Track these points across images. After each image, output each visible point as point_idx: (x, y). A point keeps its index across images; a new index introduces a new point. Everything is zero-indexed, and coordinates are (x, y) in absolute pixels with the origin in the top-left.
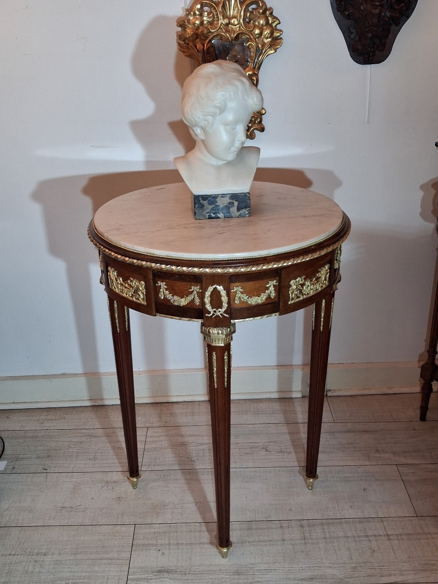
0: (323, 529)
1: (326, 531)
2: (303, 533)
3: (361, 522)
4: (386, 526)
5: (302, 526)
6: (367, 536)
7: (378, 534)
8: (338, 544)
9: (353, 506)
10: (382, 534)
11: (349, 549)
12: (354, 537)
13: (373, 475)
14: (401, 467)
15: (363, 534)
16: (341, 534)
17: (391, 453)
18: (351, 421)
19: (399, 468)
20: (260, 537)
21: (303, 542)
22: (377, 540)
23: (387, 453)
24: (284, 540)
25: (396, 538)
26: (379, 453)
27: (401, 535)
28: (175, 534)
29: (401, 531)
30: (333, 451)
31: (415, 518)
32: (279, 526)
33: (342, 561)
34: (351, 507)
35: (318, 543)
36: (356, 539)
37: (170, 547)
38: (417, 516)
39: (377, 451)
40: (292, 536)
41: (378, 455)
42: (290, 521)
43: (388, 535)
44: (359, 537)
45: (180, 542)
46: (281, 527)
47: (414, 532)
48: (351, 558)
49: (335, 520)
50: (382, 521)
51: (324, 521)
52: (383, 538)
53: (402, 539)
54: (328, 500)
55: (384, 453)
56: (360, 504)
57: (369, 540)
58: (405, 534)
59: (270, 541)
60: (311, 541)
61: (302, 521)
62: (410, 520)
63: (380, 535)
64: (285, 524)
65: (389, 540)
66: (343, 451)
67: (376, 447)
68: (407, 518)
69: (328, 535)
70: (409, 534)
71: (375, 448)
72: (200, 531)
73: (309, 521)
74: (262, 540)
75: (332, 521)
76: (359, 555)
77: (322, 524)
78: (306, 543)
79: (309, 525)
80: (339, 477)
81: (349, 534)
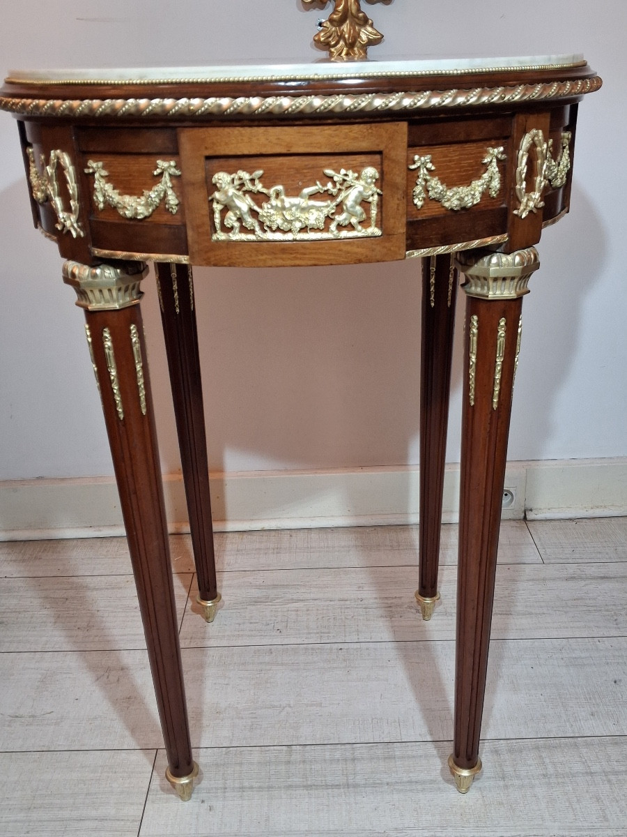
0: (540, 757)
1: (547, 761)
2: (501, 766)
3: (616, 743)
8: (573, 789)
9: (597, 712)
11: (598, 799)
12: (606, 773)
16: (578, 767)
18: (574, 561)
20: (411, 775)
21: (501, 783)
28: (238, 768)
30: (545, 611)
33: (586, 824)
34: (592, 715)
35: (533, 787)
36: (612, 778)
37: (226, 794)
44: (616, 773)
45: (246, 784)
48: (607, 820)
49: (563, 740)
51: (542, 742)
54: (545, 701)
60: (517, 782)
61: (496, 742)
66: (566, 612)
69: (551, 770)
72: (289, 762)
73: (509, 741)
74: (414, 779)
75: (557, 741)
76: (621, 811)
77: (537, 748)
78: (506, 787)
79: (511, 751)
80: (562, 659)
81: (595, 768)
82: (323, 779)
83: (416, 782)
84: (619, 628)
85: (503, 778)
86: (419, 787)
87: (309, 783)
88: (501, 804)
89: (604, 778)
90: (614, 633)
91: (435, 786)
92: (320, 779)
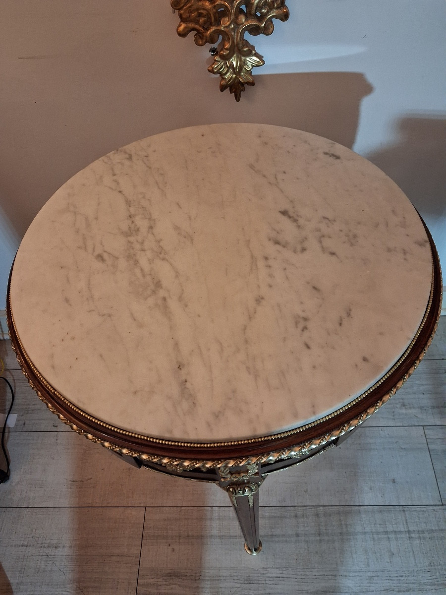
0: (340, 519)
1: (343, 522)
2: (319, 525)
3: (381, 511)
4: (407, 518)
5: (317, 515)
6: (386, 533)
7: (399, 529)
8: (355, 544)
9: (373, 487)
10: (402, 529)
11: (366, 552)
12: (372, 533)
13: (396, 442)
14: (429, 429)
15: (382, 530)
16: (359, 528)
17: (418, 407)
19: (427, 432)
21: (318, 538)
22: (396, 539)
23: (414, 408)
24: (297, 535)
25: (417, 536)
26: (406, 408)
27: (423, 532)
29: (423, 525)
31: (440, 507)
32: (293, 514)
33: (358, 568)
34: (371, 489)
35: (334, 541)
36: (375, 536)
38: (442, 505)
39: (404, 405)
40: (307, 529)
41: (403, 411)
42: (305, 508)
43: (409, 532)
44: (378, 533)
46: (296, 516)
47: (437, 528)
48: (368, 566)
50: (404, 511)
51: (342, 509)
52: (403, 536)
53: (424, 538)
54: (347, 478)
55: (410, 408)
56: (381, 484)
57: (389, 538)
58: (427, 531)
59: (283, 535)
60: (326, 538)
62: (434, 510)
63: (400, 532)
64: (300, 511)
65: (410, 538)
67: (402, 399)
68: (431, 508)
70: (432, 530)
71: (401, 401)
73: (325, 508)
75: (350, 509)
76: (377, 560)
77: (339, 513)
78: (320, 541)
79: (325, 515)
80: (360, 444)
81: (368, 530)
82: (228, 531)
83: (275, 536)
84: (394, 419)
85: (319, 535)
86: (277, 539)
87: (222, 534)
88: (317, 553)
89: (371, 536)
90: (391, 423)
91: (285, 539)
92: (227, 531)
